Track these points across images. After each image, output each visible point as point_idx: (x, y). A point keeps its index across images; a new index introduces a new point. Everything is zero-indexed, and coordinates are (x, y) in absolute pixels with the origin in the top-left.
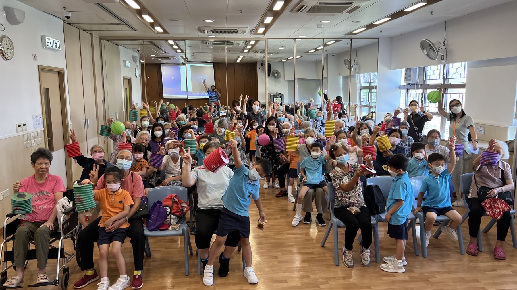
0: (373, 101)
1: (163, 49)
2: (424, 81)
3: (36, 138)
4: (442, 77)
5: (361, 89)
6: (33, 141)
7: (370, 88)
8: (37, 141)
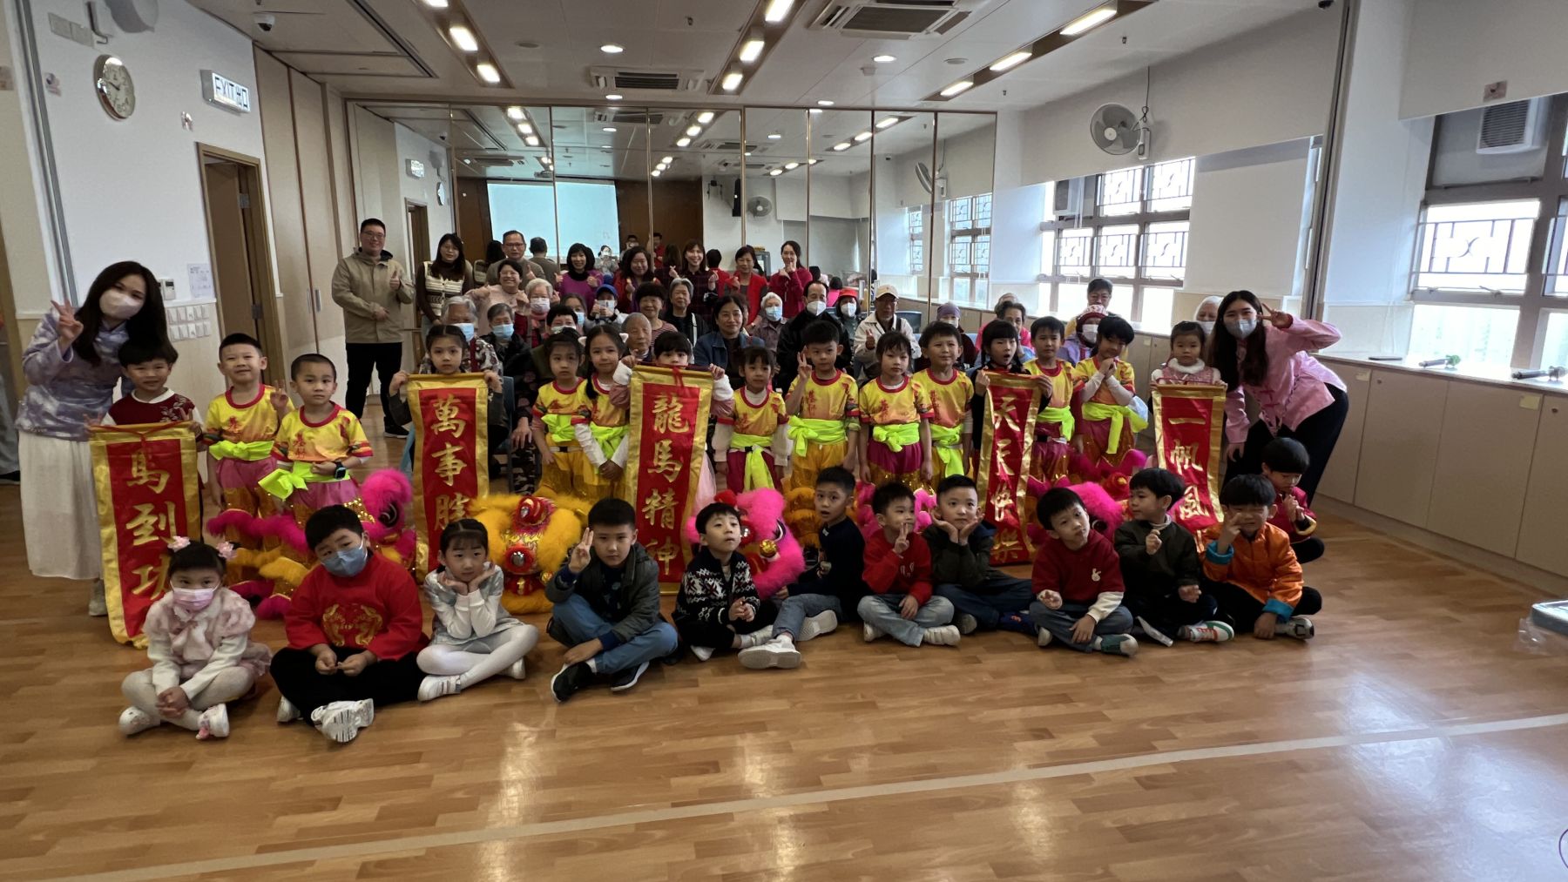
0: (981, 261)
1: (494, 133)
2: (1097, 209)
3: (197, 319)
4: (1137, 197)
5: (953, 237)
6: (192, 327)
7: (974, 233)
8: (201, 329)
